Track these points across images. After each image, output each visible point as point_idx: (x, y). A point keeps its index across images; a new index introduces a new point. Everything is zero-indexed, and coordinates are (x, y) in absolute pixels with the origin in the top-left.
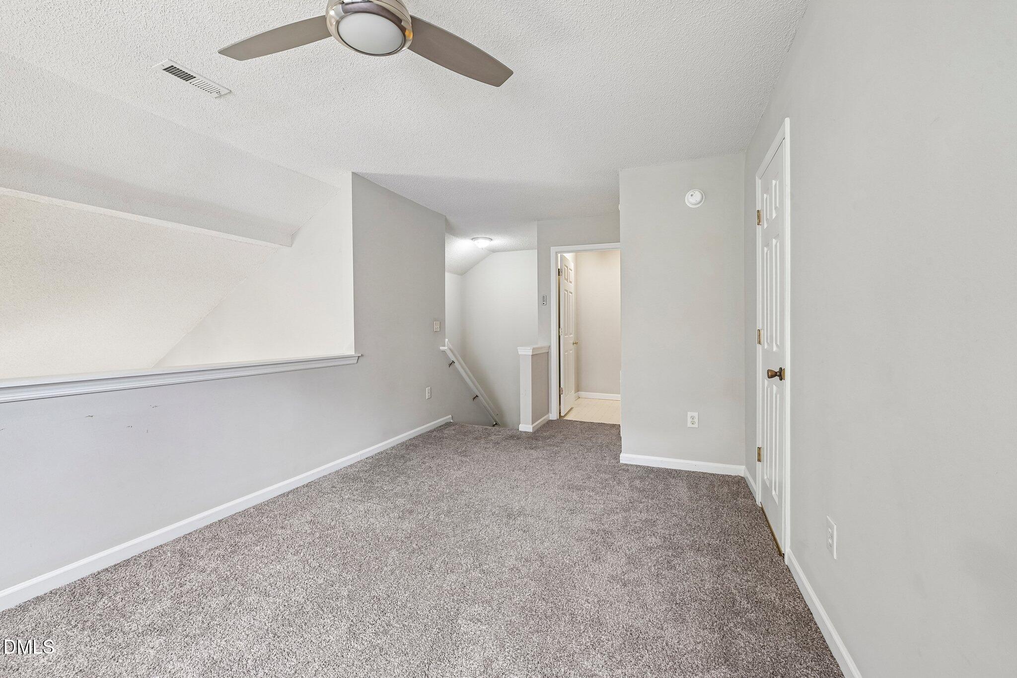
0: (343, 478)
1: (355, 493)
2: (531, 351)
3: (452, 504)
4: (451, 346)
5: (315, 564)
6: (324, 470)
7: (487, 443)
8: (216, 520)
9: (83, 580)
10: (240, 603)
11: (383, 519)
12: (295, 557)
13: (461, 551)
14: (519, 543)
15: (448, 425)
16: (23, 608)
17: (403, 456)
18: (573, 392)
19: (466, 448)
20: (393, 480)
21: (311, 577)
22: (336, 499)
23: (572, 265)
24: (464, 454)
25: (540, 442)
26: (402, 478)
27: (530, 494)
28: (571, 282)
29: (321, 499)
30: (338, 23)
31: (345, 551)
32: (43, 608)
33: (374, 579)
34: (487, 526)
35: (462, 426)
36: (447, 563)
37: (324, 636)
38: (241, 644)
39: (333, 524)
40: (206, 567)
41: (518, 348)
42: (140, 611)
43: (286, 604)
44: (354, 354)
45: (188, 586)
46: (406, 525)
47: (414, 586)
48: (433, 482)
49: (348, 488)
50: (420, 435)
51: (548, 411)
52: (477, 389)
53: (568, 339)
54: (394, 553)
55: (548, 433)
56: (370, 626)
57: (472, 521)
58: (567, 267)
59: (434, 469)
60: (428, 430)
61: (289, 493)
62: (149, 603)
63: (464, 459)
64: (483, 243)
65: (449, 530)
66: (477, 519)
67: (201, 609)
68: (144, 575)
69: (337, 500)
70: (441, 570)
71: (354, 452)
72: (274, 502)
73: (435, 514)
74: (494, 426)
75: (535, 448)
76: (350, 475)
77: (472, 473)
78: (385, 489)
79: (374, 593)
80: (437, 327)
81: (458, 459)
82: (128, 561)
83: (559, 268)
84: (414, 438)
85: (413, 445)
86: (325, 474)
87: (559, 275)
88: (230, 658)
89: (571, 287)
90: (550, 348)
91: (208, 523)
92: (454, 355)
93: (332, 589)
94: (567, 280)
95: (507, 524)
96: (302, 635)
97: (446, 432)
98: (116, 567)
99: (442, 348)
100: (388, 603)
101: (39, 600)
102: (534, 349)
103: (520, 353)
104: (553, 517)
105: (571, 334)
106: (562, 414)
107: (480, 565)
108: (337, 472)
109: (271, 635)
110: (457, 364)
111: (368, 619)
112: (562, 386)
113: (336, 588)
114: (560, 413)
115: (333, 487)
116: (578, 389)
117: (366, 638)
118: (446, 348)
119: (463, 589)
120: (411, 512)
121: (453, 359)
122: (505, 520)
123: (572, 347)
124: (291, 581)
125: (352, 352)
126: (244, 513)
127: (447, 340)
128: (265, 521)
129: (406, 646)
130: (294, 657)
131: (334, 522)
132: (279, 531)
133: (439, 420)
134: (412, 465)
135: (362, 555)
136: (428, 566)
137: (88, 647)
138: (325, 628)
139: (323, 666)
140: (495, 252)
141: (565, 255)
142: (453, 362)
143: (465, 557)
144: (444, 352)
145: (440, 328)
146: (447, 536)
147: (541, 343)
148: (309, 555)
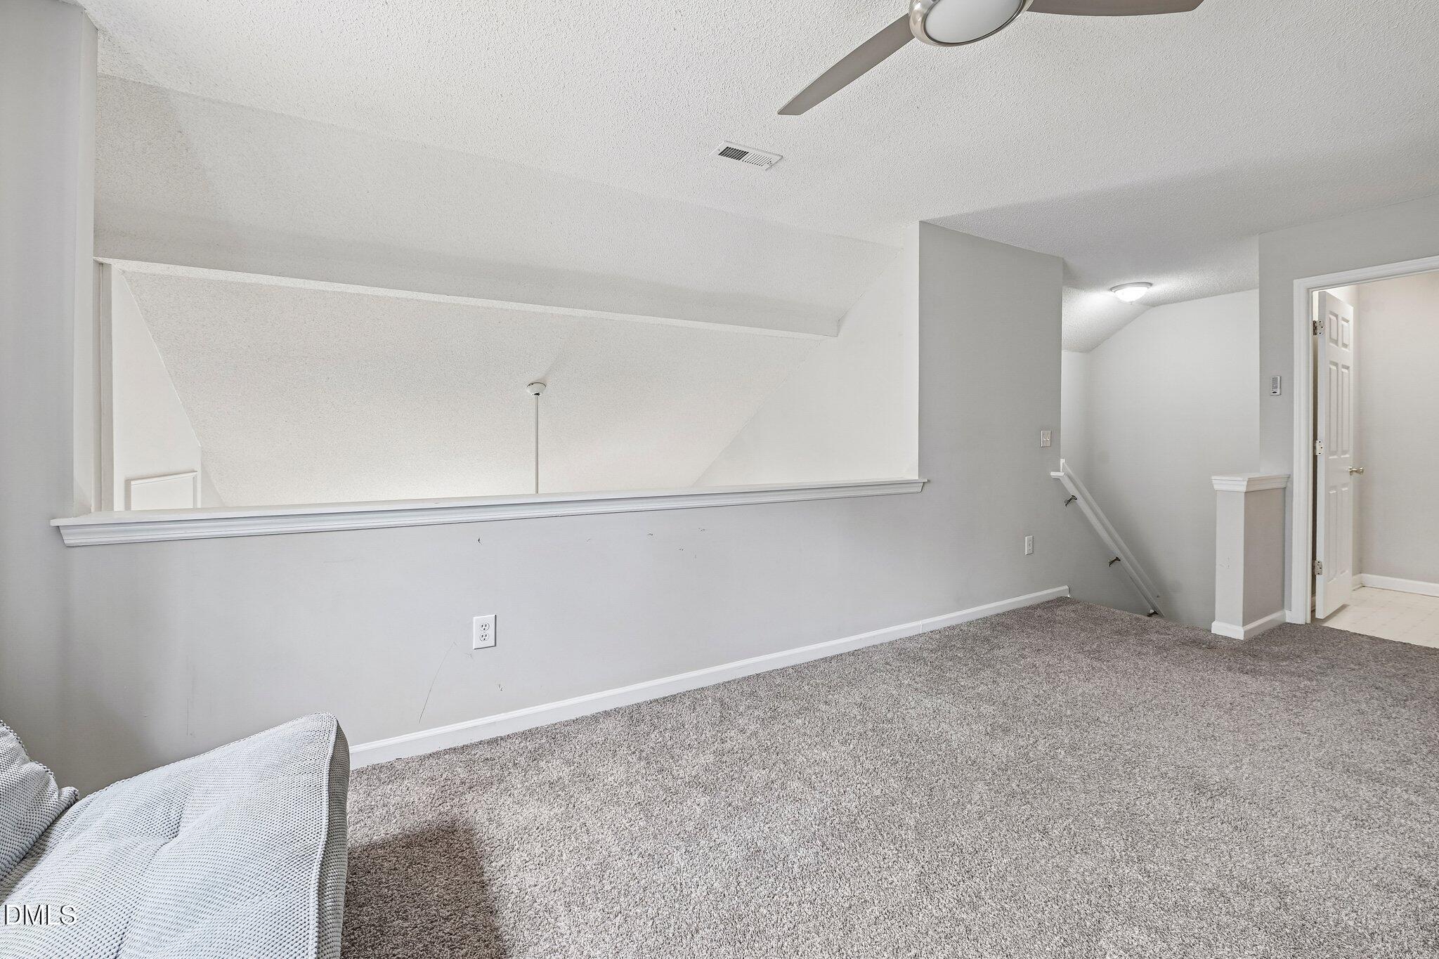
0: (900, 654)
1: (917, 679)
2: (1245, 483)
3: (1078, 736)
4: (1071, 472)
5: (868, 765)
6: (874, 637)
7: (1142, 645)
8: (753, 673)
9: (639, 706)
10: (783, 785)
11: (961, 729)
12: (843, 748)
13: (1100, 822)
14: (1223, 847)
15: (1060, 601)
16: (595, 718)
17: (987, 640)
18: (1348, 572)
19: (1098, 646)
20: (974, 672)
21: (865, 782)
22: (891, 681)
23: (1349, 311)
24: (1096, 655)
25: (1263, 663)
26: (987, 673)
27: (1246, 760)
28: (1345, 346)
29: (872, 676)
30: (925, 18)
31: (908, 760)
32: (608, 724)
33: (952, 816)
34: (1150, 794)
35: (1089, 607)
36: (1075, 834)
37: (885, 874)
38: (787, 840)
39: (890, 716)
40: (746, 727)
41: (1213, 478)
42: (685, 757)
43: (835, 808)
44: (917, 478)
45: (728, 745)
46: (998, 748)
47: (1017, 850)
48: (1041, 692)
49: (907, 670)
50: (1014, 611)
51: (1281, 602)
52: (1120, 549)
53: (1337, 465)
54: (980, 786)
55: (1283, 649)
56: (950, 887)
57: (1119, 776)
58: (1336, 316)
59: (1041, 669)
60: (1028, 604)
61: (832, 658)
62: (694, 751)
63: (1096, 664)
64: (1132, 294)
65: (1075, 779)
66: (1130, 776)
67: (742, 778)
68: (689, 718)
69: (893, 683)
70: (1063, 841)
71: (912, 620)
72: (815, 666)
73: (1047, 745)
74: (1150, 615)
75: (1254, 672)
76: (909, 652)
77: (1115, 693)
78: (962, 684)
79: (953, 838)
80: (1045, 439)
81: (1084, 662)
82: (674, 696)
83: (1316, 318)
84: (1004, 614)
85: (1002, 624)
86: (877, 642)
87: (1315, 333)
88: (774, 852)
89: (1347, 355)
90: (1289, 478)
91: (746, 675)
92: (1075, 484)
93: (893, 808)
94: (1336, 342)
95: (1195, 803)
96: (857, 858)
97: (1058, 612)
98: (665, 700)
99: (1053, 474)
100: (976, 862)
101: (607, 714)
102: (1250, 481)
103: (1216, 487)
104: (1308, 819)
105: (1344, 452)
106: (1319, 615)
107: (1140, 859)
108: (891, 643)
109: (819, 843)
110: (1080, 501)
111: (945, 874)
112: (1320, 556)
113: (899, 810)
114: (1313, 611)
115: (887, 663)
116: (1361, 567)
117: (944, 902)
118: (1061, 474)
119: (1107, 890)
120: (1006, 731)
121: (1073, 491)
122: (1189, 794)
123: (1347, 478)
124: (841, 779)
125: (914, 476)
126: (782, 672)
127: (1062, 461)
128: (806, 688)
129: (1008, 943)
130: (848, 885)
131: (891, 713)
132: (823, 707)
133: (1045, 592)
134: (1003, 656)
135: (932, 774)
136: (1040, 827)
137: (644, 780)
138: (886, 861)
139: (886, 916)
140: (1154, 306)
141: (1330, 291)
142: (1074, 498)
143: (1109, 835)
144: (1057, 480)
145: (1051, 440)
146: (1071, 788)
147: (1269, 470)
148: (861, 750)
